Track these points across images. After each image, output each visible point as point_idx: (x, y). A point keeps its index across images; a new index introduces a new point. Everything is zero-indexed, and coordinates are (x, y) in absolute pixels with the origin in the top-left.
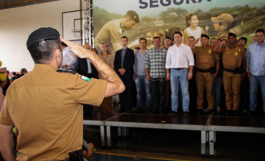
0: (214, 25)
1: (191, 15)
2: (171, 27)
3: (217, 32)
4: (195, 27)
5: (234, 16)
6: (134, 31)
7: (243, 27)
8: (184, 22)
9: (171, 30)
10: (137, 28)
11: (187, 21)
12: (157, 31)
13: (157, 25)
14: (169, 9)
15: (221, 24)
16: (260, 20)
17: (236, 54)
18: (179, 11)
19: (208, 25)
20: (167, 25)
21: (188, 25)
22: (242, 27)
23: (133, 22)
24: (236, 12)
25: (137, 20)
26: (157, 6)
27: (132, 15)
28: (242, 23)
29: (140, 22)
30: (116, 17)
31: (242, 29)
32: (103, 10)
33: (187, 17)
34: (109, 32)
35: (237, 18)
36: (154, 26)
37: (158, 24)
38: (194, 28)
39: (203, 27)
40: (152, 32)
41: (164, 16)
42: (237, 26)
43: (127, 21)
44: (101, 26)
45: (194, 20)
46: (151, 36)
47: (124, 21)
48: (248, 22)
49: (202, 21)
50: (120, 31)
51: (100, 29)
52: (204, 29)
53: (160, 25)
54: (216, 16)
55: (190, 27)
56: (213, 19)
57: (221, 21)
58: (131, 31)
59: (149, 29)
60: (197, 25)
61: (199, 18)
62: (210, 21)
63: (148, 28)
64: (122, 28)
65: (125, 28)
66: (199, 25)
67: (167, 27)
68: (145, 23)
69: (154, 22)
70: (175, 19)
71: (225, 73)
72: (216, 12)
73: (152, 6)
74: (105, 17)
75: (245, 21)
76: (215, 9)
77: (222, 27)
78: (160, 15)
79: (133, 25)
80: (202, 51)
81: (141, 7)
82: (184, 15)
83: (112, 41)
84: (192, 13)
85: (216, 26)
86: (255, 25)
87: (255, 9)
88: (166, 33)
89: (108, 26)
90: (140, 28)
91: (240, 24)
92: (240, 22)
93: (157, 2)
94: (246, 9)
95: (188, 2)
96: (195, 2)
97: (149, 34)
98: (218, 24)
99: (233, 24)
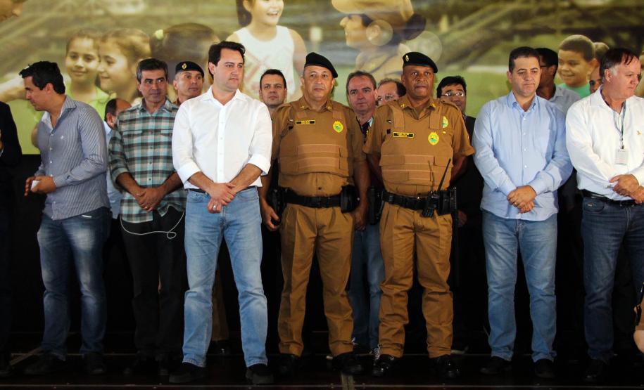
0: (342, 23)
2: (176, 22)
4: (269, 25)
6: (20, 31)
7: (448, 40)
9: (173, 34)
12: (117, 35)
13: (116, 11)
15: (367, 22)
16: (504, 18)
17: (434, 138)
19: (320, 24)
20: (161, 11)
21: (244, 18)
22: (442, 38)
28: (444, 25)
31: (444, 46)
36: (107, 15)
37: (121, 4)
38: (265, 30)
39: (302, 30)
40: (95, 39)
42: (424, 32)
46: (93, 53)
48: (464, 21)
52: (306, 37)
53: (130, 10)
55: (252, 26)
56: (339, 0)
57: (369, 11)
59: (86, 25)
60: (276, 20)
63: (78, 20)
66: (286, 21)
67: (158, 20)
71: (389, 209)
75: (455, 18)
79: (17, 2)
80: (308, 122)
85: (351, 29)
86: (487, 35)
88: (154, 42)
90: (47, 15)
91: (437, 28)
92: (436, 19)
97: (84, 45)
98: (358, 23)
99: (411, 27)
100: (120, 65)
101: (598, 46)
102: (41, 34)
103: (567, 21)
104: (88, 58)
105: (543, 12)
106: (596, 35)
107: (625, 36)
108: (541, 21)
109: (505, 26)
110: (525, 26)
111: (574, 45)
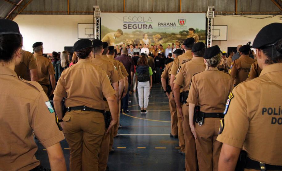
1: (145, 34)
3: (155, 41)
5: (161, 36)
8: (142, 37)
9: (136, 39)
10: (122, 37)
12: (131, 39)
13: (130, 37)
15: (156, 38)
18: (140, 32)
20: (135, 37)
21: (144, 38)
22: (164, 40)
23: (120, 34)
24: (162, 34)
25: (122, 34)
26: (131, 28)
27: (120, 31)
28: (164, 39)
30: (113, 31)
32: (106, 28)
34: (109, 38)
35: (162, 37)
38: (146, 39)
39: (149, 39)
41: (134, 33)
43: (117, 34)
44: (105, 35)
45: (146, 36)
48: (166, 38)
49: (149, 37)
50: (114, 38)
52: (150, 40)
54: (155, 35)
56: (153, 36)
58: (119, 38)
61: (148, 36)
63: (127, 37)
64: (115, 36)
65: (116, 37)
66: (148, 38)
67: (135, 38)
68: (126, 35)
69: (130, 35)
70: (139, 35)
72: (155, 34)
73: (129, 28)
74: (108, 31)
76: (154, 33)
77: (157, 40)
78: (132, 33)
79: (120, 35)
81: (124, 28)
82: (142, 33)
83: (110, 42)
85: (154, 39)
86: (168, 40)
87: (168, 34)
89: (108, 35)
92: (163, 38)
93: (131, 27)
94: (165, 34)
95: (144, 28)
96: (146, 28)
97: (127, 40)
99: (160, 39)
100: (131, 42)
101: (179, 41)
105: (174, 38)
106: (179, 40)
108: (174, 39)
109: (170, 39)
110: (172, 39)
111: (177, 41)
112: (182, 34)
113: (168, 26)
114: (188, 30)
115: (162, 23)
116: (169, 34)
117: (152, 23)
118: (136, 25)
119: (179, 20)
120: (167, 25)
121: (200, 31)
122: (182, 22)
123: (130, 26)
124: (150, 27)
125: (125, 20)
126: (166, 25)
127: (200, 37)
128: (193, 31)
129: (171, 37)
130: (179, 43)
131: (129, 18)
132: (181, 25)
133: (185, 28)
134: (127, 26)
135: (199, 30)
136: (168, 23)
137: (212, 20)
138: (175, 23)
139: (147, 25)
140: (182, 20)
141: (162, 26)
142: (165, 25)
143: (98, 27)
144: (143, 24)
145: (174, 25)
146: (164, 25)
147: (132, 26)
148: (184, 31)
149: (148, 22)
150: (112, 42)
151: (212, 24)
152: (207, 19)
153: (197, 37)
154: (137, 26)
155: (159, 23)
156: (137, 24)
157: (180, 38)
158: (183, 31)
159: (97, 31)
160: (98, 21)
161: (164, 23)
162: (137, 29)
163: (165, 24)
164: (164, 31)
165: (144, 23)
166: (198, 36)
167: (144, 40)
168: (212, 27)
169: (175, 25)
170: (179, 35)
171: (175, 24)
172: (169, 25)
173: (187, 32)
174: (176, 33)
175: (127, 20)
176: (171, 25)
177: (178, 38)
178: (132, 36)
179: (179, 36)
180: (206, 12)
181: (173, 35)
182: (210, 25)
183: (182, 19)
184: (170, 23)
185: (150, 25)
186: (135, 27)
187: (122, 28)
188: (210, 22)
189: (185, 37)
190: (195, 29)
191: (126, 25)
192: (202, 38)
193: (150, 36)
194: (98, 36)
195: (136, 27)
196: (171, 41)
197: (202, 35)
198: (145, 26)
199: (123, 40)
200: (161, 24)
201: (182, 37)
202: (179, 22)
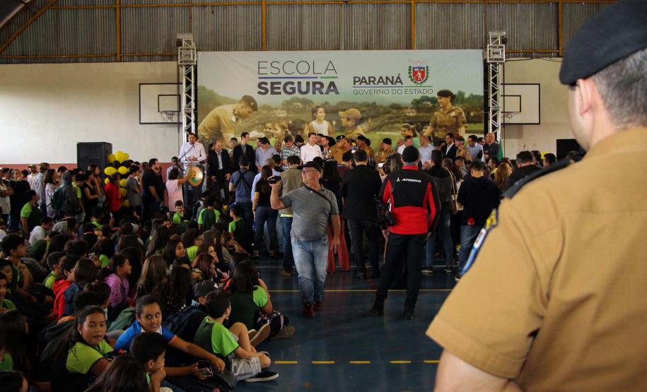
0: (342, 119)
1: (318, 107)
2: (295, 119)
3: (345, 128)
4: (321, 120)
5: (362, 112)
7: (371, 124)
8: (310, 114)
9: (294, 122)
10: (255, 117)
11: (313, 113)
12: (279, 122)
13: (278, 116)
14: (292, 98)
15: (348, 120)
18: (305, 102)
19: (336, 120)
20: (291, 115)
21: (314, 118)
23: (249, 109)
24: (364, 109)
25: (255, 108)
26: (280, 93)
27: (248, 100)
28: (370, 120)
29: (259, 109)
30: (229, 101)
31: (370, 126)
32: (212, 92)
33: (312, 109)
34: (218, 119)
35: (365, 115)
36: (276, 117)
37: (279, 114)
38: (320, 121)
39: (330, 122)
40: (272, 123)
41: (287, 106)
43: (242, 107)
44: (208, 111)
45: (321, 112)
46: (272, 127)
47: (238, 106)
48: (375, 120)
49: (329, 115)
50: (234, 119)
51: (207, 114)
52: (332, 124)
53: (282, 115)
54: (344, 110)
55: (316, 120)
56: (341, 113)
57: (349, 116)
58: (247, 119)
60: (323, 119)
61: (326, 112)
62: (338, 116)
64: (236, 115)
65: (239, 116)
66: (326, 119)
67: (290, 118)
68: (264, 112)
69: (275, 111)
70: (300, 111)
72: (344, 106)
73: (273, 93)
74: (215, 101)
75: (373, 119)
76: (342, 103)
78: (283, 104)
79: (250, 112)
81: (259, 93)
82: (310, 106)
83: (222, 131)
84: (319, 105)
85: (344, 121)
86: (381, 123)
87: (381, 106)
88: (289, 125)
89: (217, 111)
90: (258, 117)
91: (368, 121)
92: (368, 118)
93: (279, 88)
94: (373, 106)
95: (314, 93)
96: (321, 93)
98: (346, 120)
99: (360, 121)
100: (279, 131)
101: (412, 126)
102: (257, 122)
103: (404, 120)
104: (270, 129)
105: (397, 117)
106: (411, 124)
107: (419, 124)
108: (396, 119)
109: (387, 121)
110: (392, 121)
111: (405, 127)
112: (420, 106)
113: (381, 84)
114: (437, 97)
115: (364, 78)
116: (385, 108)
117: (337, 77)
118: (292, 83)
119: (410, 70)
120: (379, 82)
121: (468, 99)
122: (419, 74)
123: (275, 86)
124: (332, 88)
125: (262, 71)
126: (376, 82)
127: (468, 114)
128: (449, 99)
129: (390, 115)
130: (413, 130)
131: (274, 65)
132: (415, 82)
133: (428, 91)
134: (268, 87)
135: (467, 96)
136: (381, 77)
137: (500, 68)
138: (399, 77)
139: (322, 85)
140: (420, 68)
141: (364, 84)
142: (373, 82)
143: (189, 92)
144: (311, 81)
145: (396, 82)
146: (370, 81)
147: (281, 86)
148: (425, 99)
149: (326, 75)
150: (227, 132)
151: (500, 80)
152: (486, 66)
153: (461, 114)
154: (296, 86)
155: (355, 78)
156: (296, 81)
157: (415, 117)
158: (422, 97)
159: (188, 100)
160: (189, 75)
161: (370, 78)
162: (297, 94)
163: (372, 79)
164: (369, 99)
165: (317, 78)
166: (464, 111)
167: (314, 123)
168: (500, 88)
169: (401, 82)
170: (412, 108)
171: (399, 80)
172: (383, 82)
173: (433, 101)
174: (403, 106)
175: (268, 71)
176: (389, 84)
177: (409, 118)
178: (282, 114)
179: (412, 113)
180: (484, 47)
181: (394, 111)
182: (495, 80)
183: (418, 65)
184: (387, 78)
185: (332, 84)
186: (291, 88)
187: (253, 92)
188: (494, 73)
189: (427, 115)
190: (455, 92)
191: (266, 84)
192: (474, 117)
193: (332, 112)
194: (190, 115)
195: (294, 89)
196: (390, 125)
197: (474, 109)
198: (317, 86)
199: (258, 124)
200: (362, 80)
201: (420, 115)
202: (412, 74)
